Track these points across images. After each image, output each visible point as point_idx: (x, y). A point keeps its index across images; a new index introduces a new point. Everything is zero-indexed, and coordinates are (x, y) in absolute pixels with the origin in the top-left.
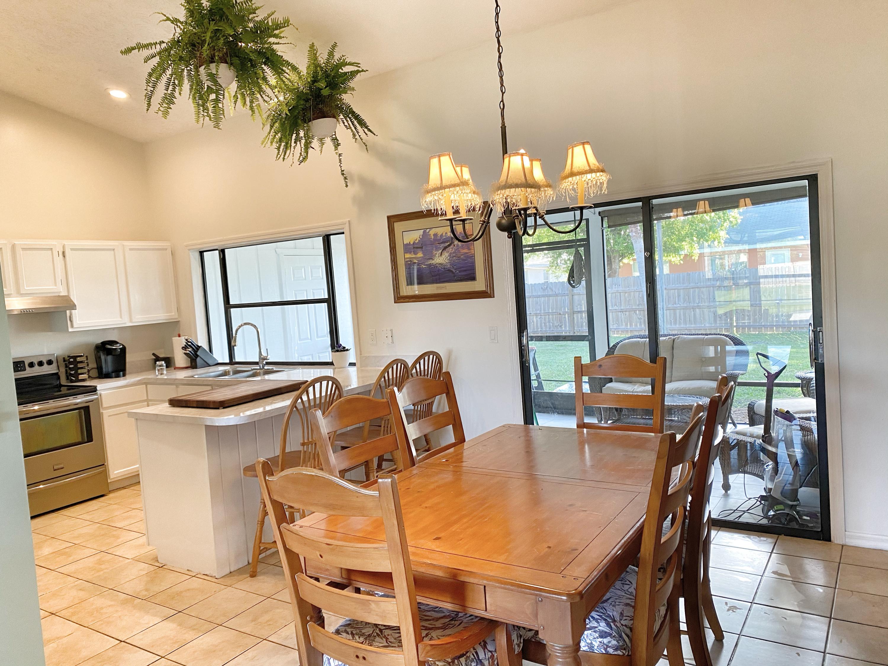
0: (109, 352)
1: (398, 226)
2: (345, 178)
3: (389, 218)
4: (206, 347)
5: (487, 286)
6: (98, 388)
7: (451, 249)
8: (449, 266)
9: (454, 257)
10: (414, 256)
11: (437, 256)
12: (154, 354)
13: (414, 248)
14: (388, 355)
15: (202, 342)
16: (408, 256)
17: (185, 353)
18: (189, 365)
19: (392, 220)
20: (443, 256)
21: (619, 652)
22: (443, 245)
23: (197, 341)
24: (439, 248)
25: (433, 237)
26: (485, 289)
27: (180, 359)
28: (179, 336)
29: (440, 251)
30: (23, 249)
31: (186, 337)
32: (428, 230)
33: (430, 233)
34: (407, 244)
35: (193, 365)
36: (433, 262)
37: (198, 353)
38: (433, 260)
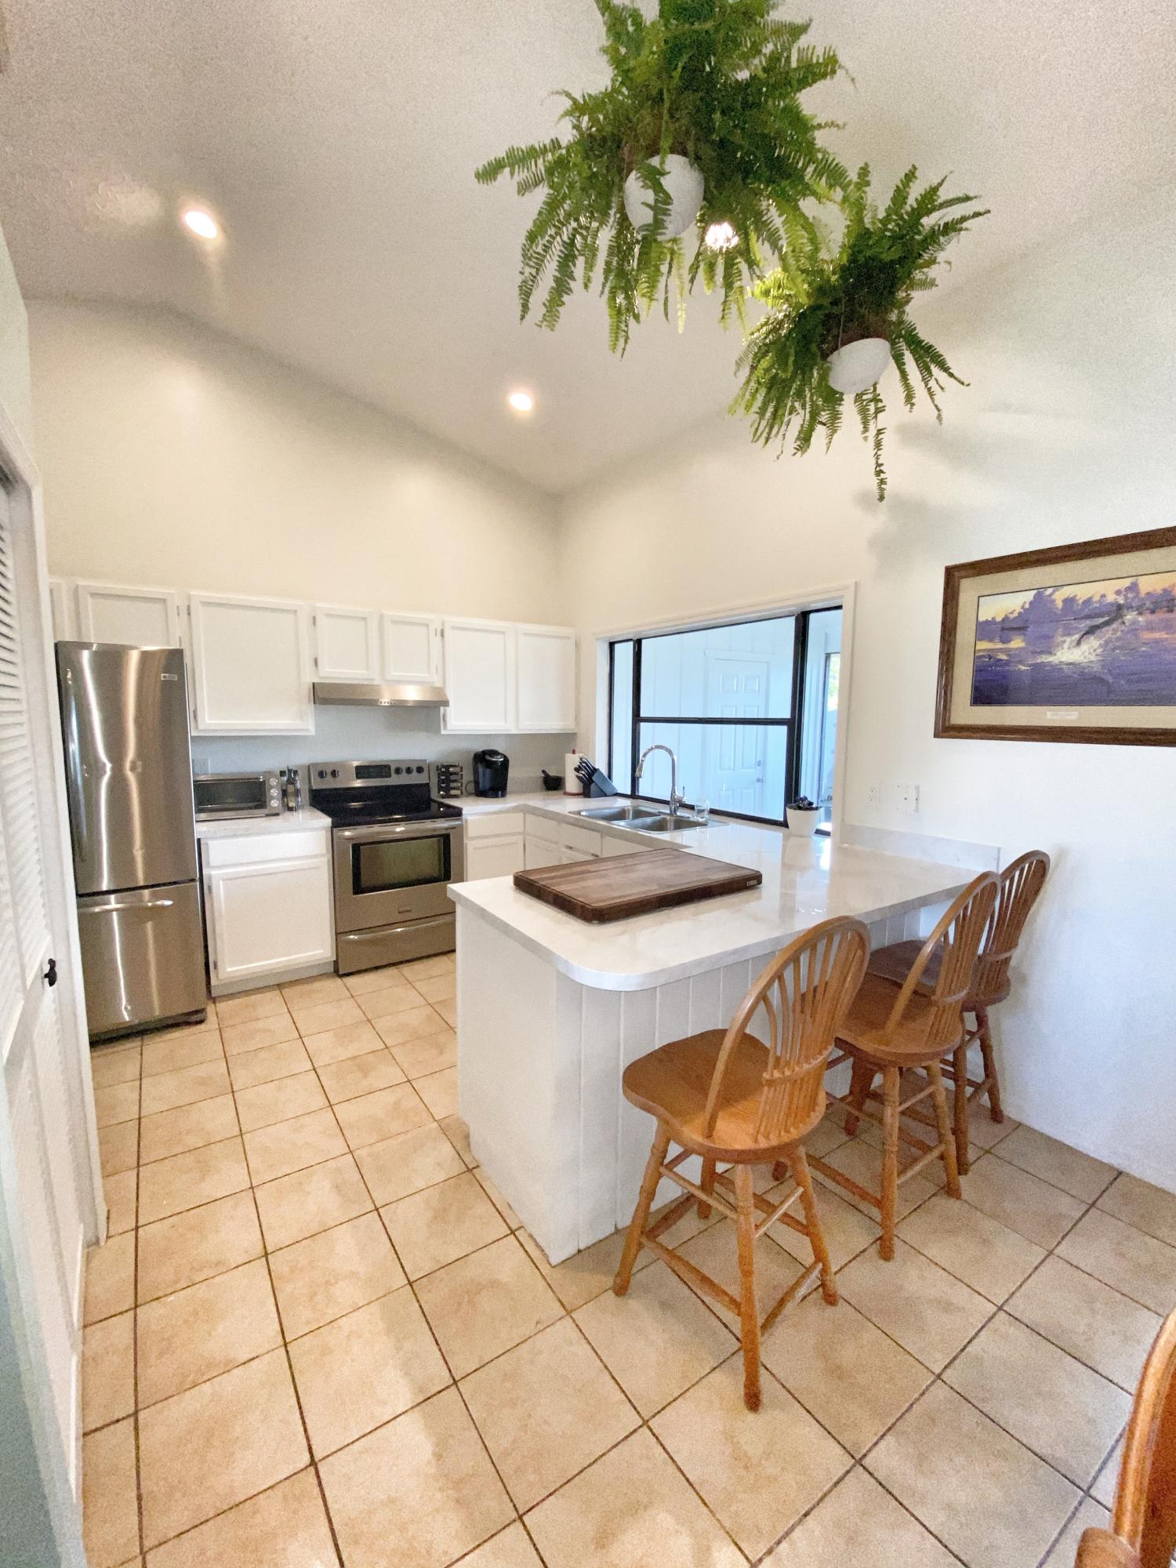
0: (490, 765)
1: (972, 586)
2: (882, 482)
3: (949, 569)
4: (604, 770)
6: (463, 812)
7: (1110, 632)
8: (1097, 668)
9: (1118, 648)
10: (1000, 646)
11: (1066, 646)
12: (543, 771)
13: (1003, 629)
14: (902, 830)
15: (601, 765)
16: (983, 645)
17: (578, 777)
18: (581, 791)
19: (954, 576)
20: (1084, 647)
22: (1086, 623)
23: (594, 761)
24: (1076, 628)
25: (1060, 606)
27: (572, 783)
28: (574, 752)
29: (1077, 636)
30: (394, 622)
31: (581, 755)
32: (1049, 591)
33: (1053, 597)
34: (987, 622)
35: (586, 793)
36: (1052, 659)
37: (594, 778)
38: (1050, 653)
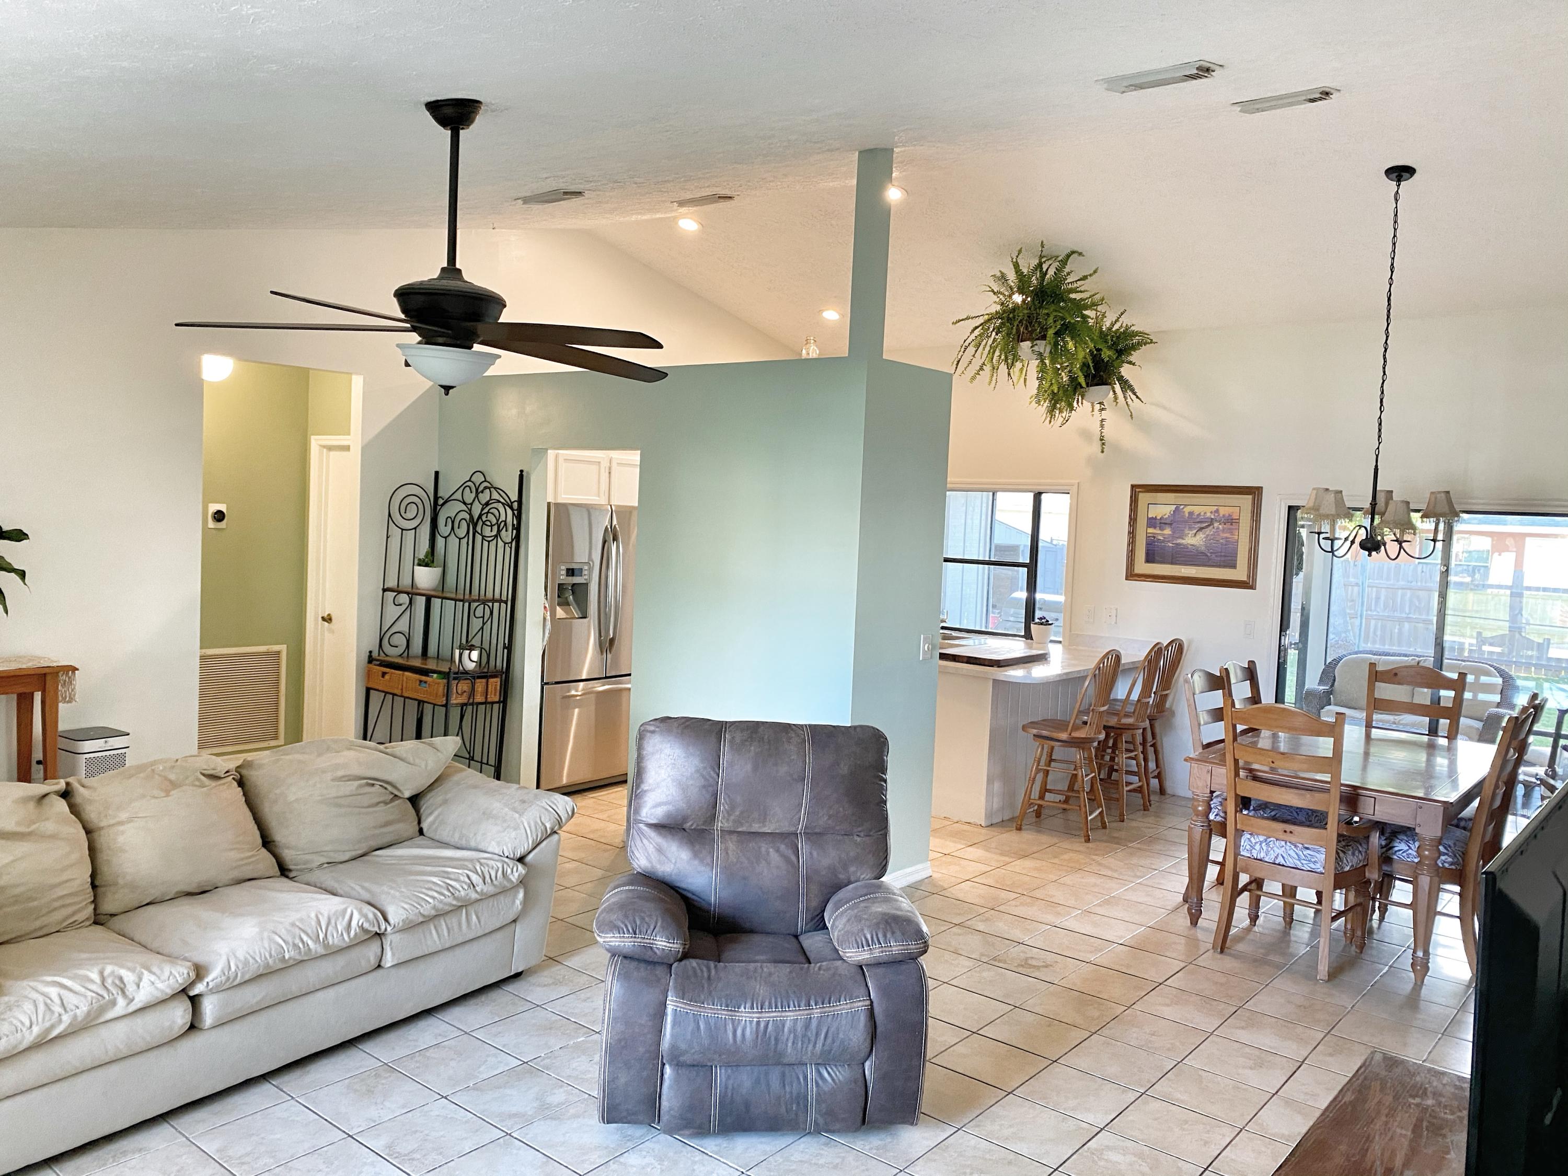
1: (1143, 498)
2: (1103, 444)
3: (1133, 486)
5: (1249, 577)
7: (1208, 531)
8: (1203, 548)
10: (1159, 532)
13: (1160, 523)
14: (1107, 635)
16: (1150, 530)
19: (1136, 490)
20: (1198, 537)
21: (1453, 867)
22: (1199, 525)
24: (1194, 527)
25: (1187, 515)
26: (1245, 579)
29: (1195, 531)
32: (1182, 507)
33: (1184, 510)
34: (1152, 518)
36: (1183, 541)
38: (1183, 539)
